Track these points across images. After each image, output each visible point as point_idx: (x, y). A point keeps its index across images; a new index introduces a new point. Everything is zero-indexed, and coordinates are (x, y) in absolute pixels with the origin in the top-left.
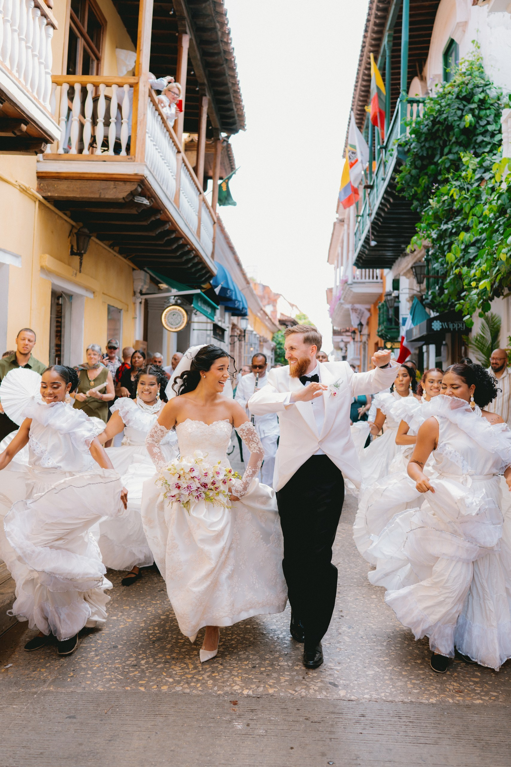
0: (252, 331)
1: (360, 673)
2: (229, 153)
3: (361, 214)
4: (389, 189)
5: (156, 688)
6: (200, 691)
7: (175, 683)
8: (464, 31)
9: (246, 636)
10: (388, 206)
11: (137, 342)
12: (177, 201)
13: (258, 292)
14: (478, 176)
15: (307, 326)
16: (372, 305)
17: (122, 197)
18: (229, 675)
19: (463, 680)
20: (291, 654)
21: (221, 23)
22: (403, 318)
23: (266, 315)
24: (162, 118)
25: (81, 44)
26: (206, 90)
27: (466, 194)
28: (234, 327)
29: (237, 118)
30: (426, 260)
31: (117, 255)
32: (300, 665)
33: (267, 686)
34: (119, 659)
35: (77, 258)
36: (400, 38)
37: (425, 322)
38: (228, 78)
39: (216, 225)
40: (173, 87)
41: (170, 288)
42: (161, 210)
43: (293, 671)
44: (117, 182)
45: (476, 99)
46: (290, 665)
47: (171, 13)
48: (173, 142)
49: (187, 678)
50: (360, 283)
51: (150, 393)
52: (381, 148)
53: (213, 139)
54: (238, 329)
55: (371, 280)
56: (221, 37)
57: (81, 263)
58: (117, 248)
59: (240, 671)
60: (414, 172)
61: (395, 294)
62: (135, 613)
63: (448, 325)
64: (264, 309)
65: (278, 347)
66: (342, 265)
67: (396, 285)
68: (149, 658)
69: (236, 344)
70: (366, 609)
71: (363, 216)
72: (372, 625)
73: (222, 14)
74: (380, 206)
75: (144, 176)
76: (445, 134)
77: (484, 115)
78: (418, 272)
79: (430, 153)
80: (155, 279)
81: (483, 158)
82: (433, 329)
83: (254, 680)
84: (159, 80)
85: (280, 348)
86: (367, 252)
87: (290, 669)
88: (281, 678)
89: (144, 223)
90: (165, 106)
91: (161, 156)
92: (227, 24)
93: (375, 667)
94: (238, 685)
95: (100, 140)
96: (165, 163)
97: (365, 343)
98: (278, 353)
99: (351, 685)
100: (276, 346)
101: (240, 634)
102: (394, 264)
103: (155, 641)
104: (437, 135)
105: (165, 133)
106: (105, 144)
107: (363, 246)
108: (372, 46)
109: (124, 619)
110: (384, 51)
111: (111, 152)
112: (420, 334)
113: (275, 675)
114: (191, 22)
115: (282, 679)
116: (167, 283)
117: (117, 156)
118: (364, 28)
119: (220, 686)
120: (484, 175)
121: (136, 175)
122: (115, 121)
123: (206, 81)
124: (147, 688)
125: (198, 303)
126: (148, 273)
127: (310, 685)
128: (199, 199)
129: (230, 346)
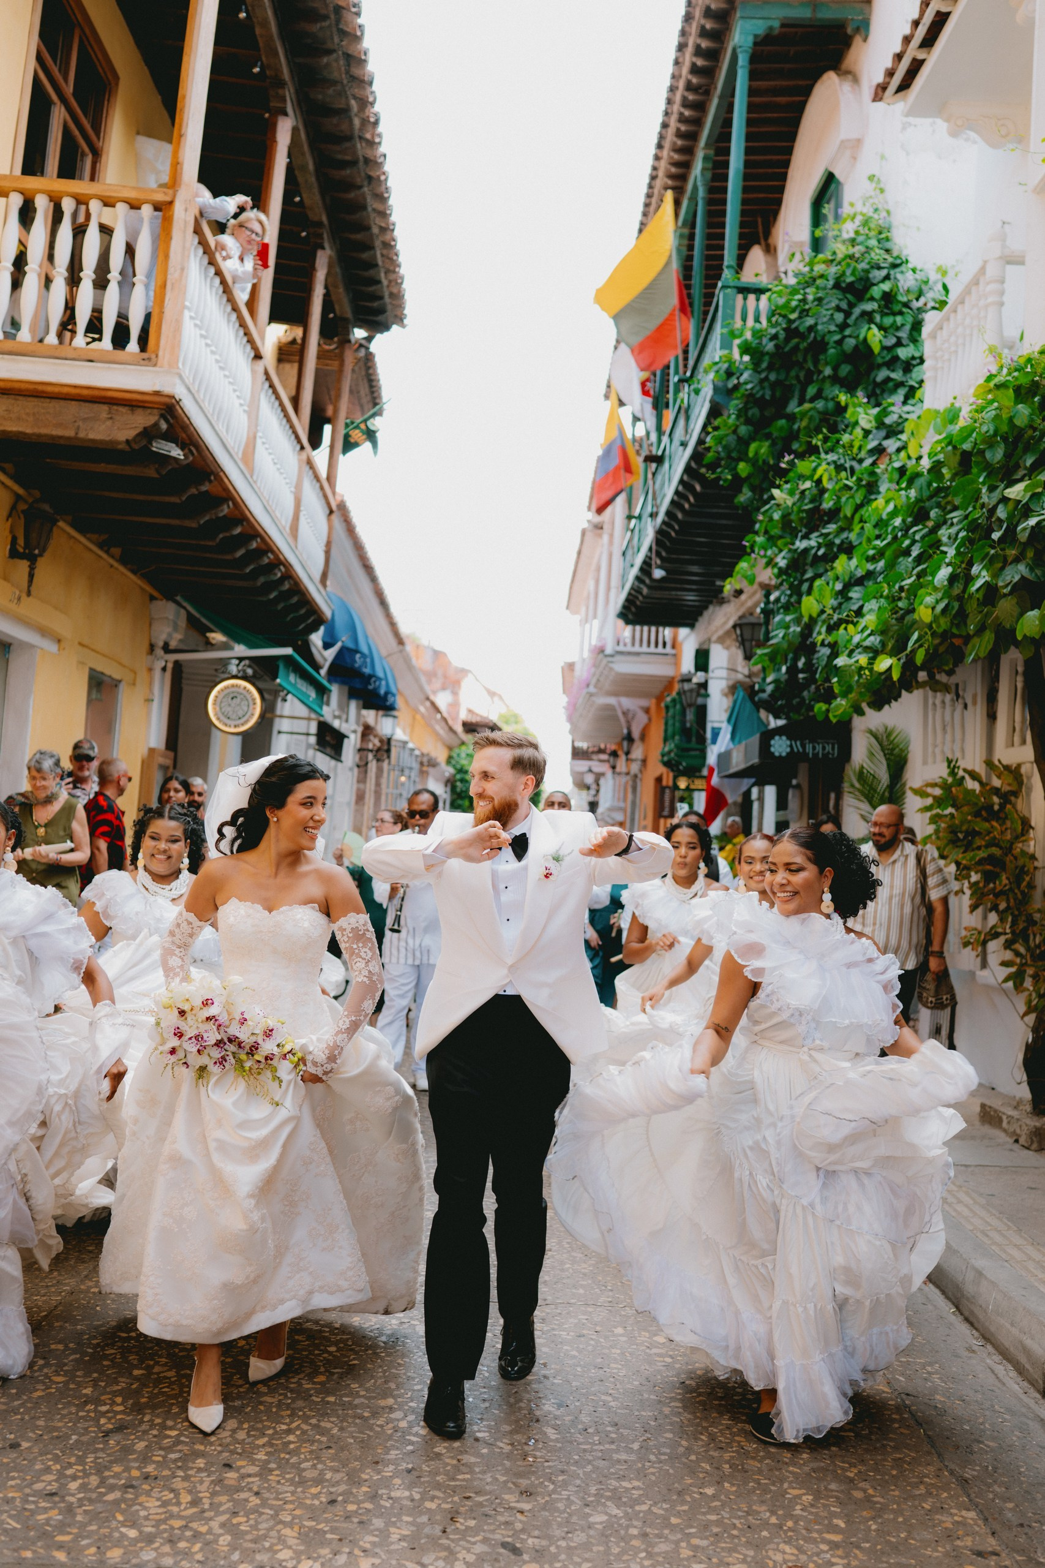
0: (405, 743)
1: (574, 1519)
2: (371, 371)
3: (637, 513)
4: (693, 465)
5: (94, 1555)
6: (199, 1562)
7: (141, 1541)
8: (855, 158)
9: (322, 1424)
10: (692, 499)
11: (152, 751)
12: (248, 457)
13: (423, 662)
14: (872, 444)
15: (520, 735)
16: (654, 701)
17: (124, 439)
18: (272, 1523)
19: (806, 1540)
20: (421, 1470)
21: (361, 99)
22: (713, 729)
23: (438, 710)
24: (223, 282)
25: (58, 116)
26: (325, 236)
27: (847, 479)
28: (367, 731)
29: (387, 300)
30: (763, 611)
31: (116, 564)
32: (438, 1498)
33: (357, 1552)
34: (18, 1477)
35: (23, 565)
36: (726, 165)
37: (755, 739)
38: (373, 215)
39: (334, 517)
40: (249, 220)
41: (232, 643)
42: (212, 473)
43: (421, 1513)
44: (115, 407)
45: (876, 292)
46: (417, 1497)
47: (256, 70)
48: (245, 334)
49: (172, 1528)
50: (629, 653)
51: (169, 857)
52: (681, 381)
53: (336, 339)
54: (375, 736)
55: (652, 649)
56: (360, 130)
57: (31, 576)
58: (116, 551)
59: (298, 1512)
60: (743, 430)
61: (699, 677)
62: (75, 1360)
63: (803, 746)
64: (432, 697)
65: (458, 777)
66: (595, 617)
67: (702, 660)
68: (91, 1474)
69: (369, 765)
70: (600, 1360)
71: (639, 517)
72: (609, 1399)
73: (363, 81)
74: (676, 498)
75: (173, 397)
76: (809, 358)
77: (892, 326)
78: (747, 636)
79: (778, 394)
80: (198, 620)
81: (885, 409)
82: (773, 754)
83: (329, 1536)
84: (218, 199)
85: (463, 781)
86: (645, 591)
87: (415, 1507)
88: (392, 1530)
89: (175, 500)
90: (228, 257)
91: (217, 361)
92: (372, 104)
93: (609, 1503)
94: (290, 1547)
95: (83, 316)
96: (225, 376)
97: (636, 776)
98: (458, 790)
99: (553, 1549)
100: (454, 776)
101: (310, 1417)
102: (700, 619)
103: (111, 1431)
104: (794, 359)
105: (229, 314)
106: (95, 326)
107: (637, 578)
108: (671, 176)
109: (47, 1376)
110: (695, 188)
111: (106, 343)
112: (746, 761)
113: (378, 1523)
114: (297, 92)
115: (395, 1534)
116: (225, 632)
117: (119, 353)
118: (655, 141)
119: (247, 1549)
120: (886, 443)
121: (157, 393)
122: (119, 278)
123: (324, 219)
124: (73, 1554)
125: (288, 676)
126: (184, 608)
127: (458, 1549)
128: (300, 461)
129: (356, 770)
